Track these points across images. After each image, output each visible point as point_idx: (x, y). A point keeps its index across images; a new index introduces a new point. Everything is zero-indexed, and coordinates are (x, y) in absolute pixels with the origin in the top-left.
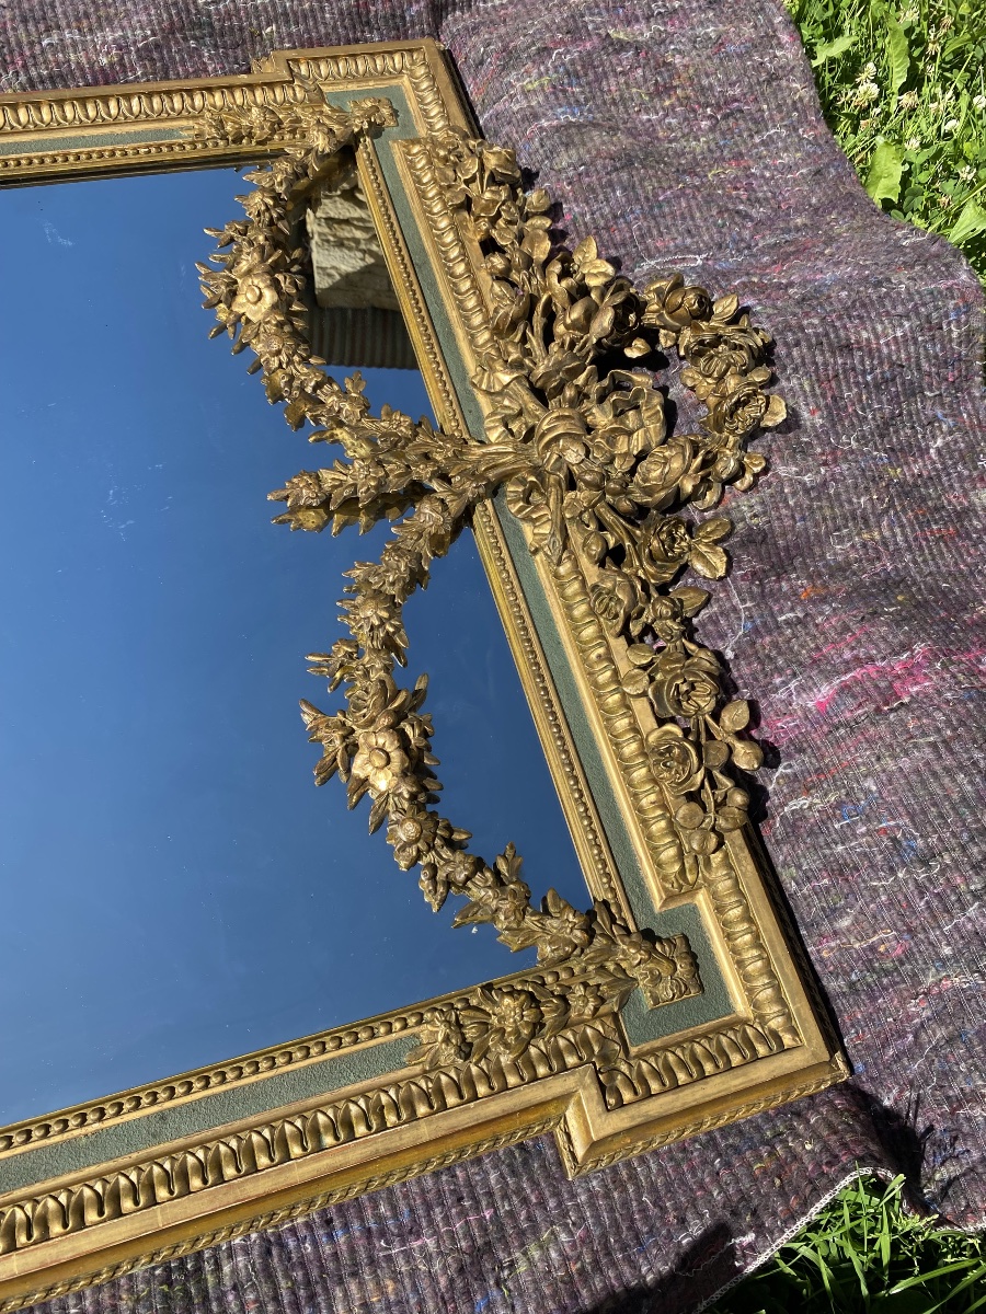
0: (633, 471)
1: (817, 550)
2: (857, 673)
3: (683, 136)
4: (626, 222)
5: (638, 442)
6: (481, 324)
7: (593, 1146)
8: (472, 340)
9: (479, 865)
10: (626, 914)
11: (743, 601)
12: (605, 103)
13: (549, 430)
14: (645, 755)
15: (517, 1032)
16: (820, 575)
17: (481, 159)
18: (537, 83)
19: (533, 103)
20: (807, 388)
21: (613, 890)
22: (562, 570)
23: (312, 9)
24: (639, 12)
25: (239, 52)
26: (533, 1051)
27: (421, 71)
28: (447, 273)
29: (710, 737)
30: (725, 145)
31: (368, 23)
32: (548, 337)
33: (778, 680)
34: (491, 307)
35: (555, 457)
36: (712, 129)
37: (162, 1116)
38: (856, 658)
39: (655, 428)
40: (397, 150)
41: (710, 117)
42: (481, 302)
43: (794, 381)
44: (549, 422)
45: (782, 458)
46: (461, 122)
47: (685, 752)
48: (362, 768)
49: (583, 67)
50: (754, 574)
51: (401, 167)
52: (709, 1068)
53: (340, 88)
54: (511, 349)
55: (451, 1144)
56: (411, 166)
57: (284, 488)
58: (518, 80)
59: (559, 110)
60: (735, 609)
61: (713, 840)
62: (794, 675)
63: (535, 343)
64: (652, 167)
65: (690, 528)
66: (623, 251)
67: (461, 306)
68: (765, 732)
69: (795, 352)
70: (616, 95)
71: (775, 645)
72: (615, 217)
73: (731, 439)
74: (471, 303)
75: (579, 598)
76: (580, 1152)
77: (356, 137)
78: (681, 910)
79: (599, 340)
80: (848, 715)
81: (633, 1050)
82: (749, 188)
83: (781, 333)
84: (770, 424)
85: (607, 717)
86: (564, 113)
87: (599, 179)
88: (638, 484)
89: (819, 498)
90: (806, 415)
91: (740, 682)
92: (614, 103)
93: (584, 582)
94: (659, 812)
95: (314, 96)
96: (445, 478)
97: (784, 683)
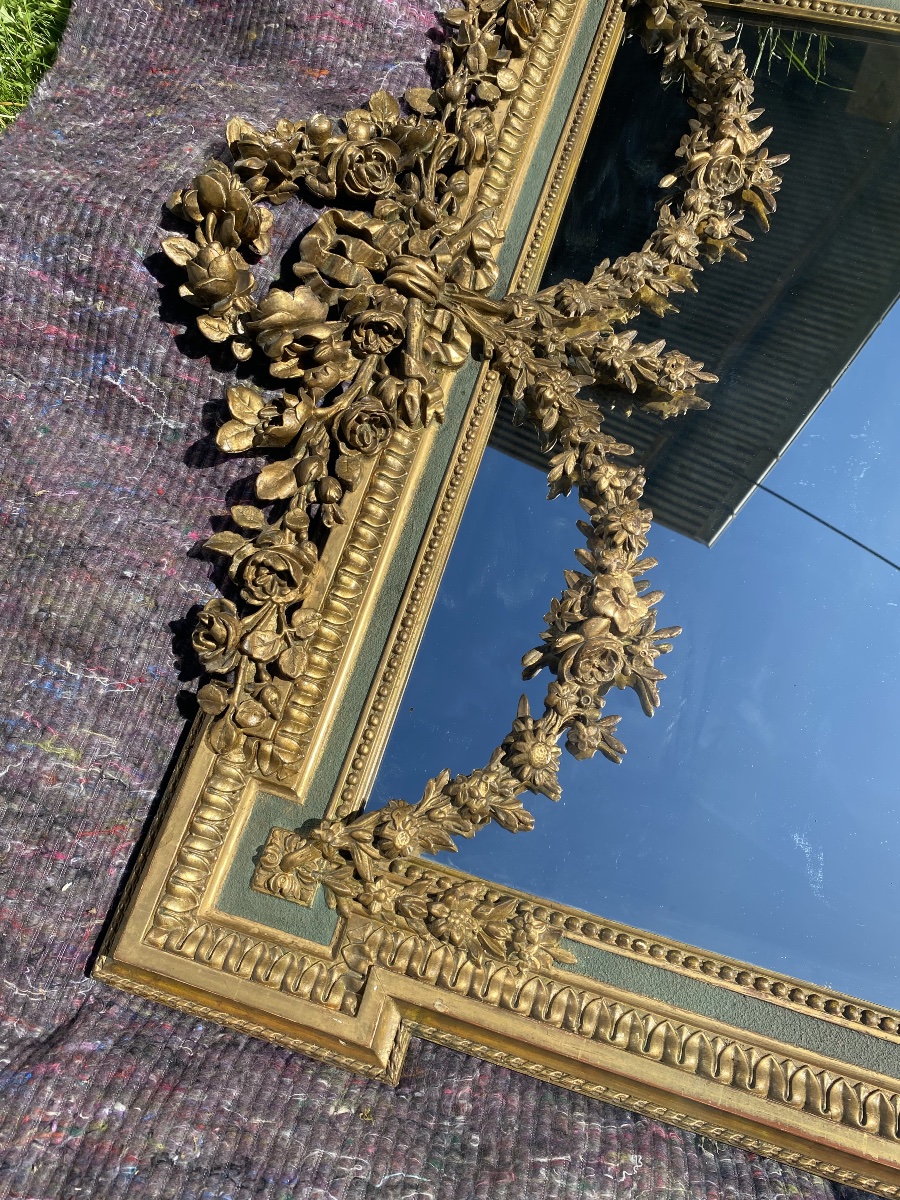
18: (61, 751)
19: (87, 731)
23: (253, 1110)
46: (203, 757)
58: (74, 778)
59: (71, 693)
66: (173, 465)
86: (69, 685)
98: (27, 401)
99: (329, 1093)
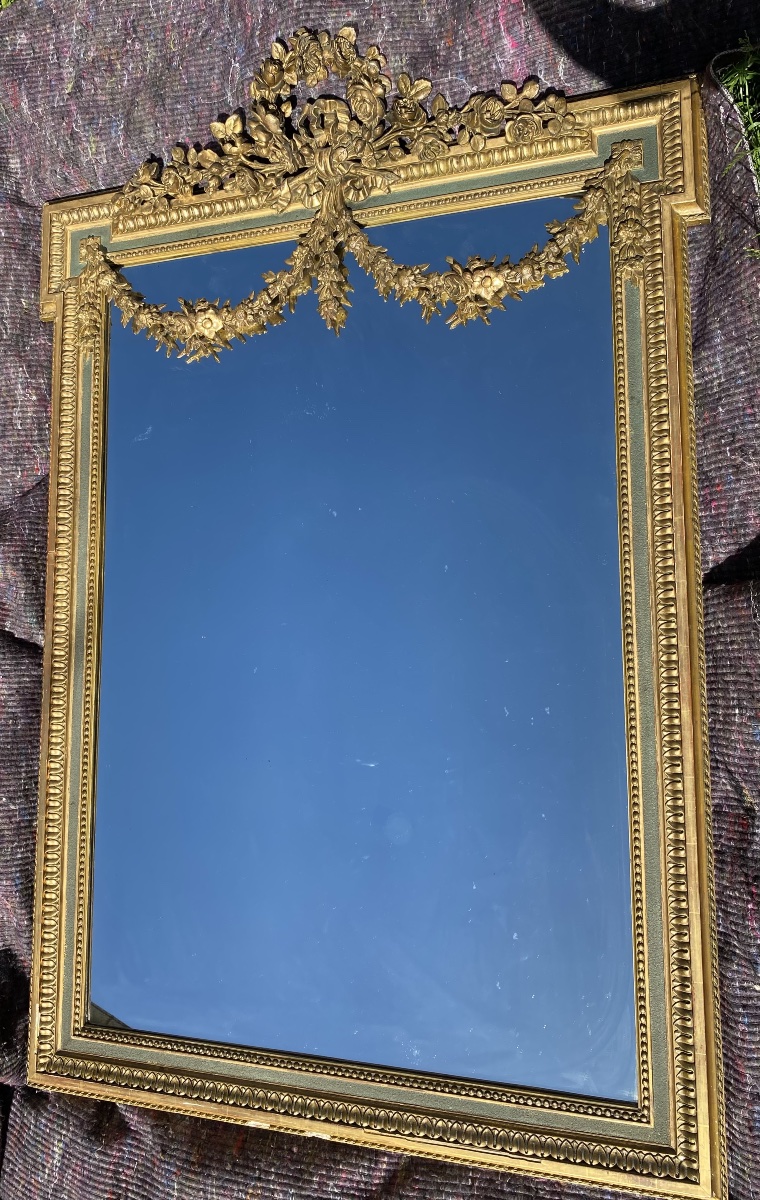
0: (360, 123)
1: (427, 31)
2: (501, 22)
3: (142, 61)
4: (198, 106)
5: (343, 117)
6: (246, 202)
7: (698, 202)
8: (253, 208)
9: (553, 240)
10: (594, 172)
11: (447, 76)
12: (112, 106)
13: (326, 167)
14: (517, 147)
15: (637, 231)
16: (441, 32)
17: (142, 184)
18: (93, 145)
19: (105, 149)
20: (334, 15)
21: (581, 176)
22: (403, 176)
23: (15, 276)
24: (55, 72)
25: (32, 325)
26: (647, 226)
27: (65, 217)
28: (208, 218)
29: (516, 108)
30: (154, 36)
31: (24, 246)
32: (265, 161)
33: (494, 67)
34: (238, 193)
35: (341, 166)
36: (142, 42)
37: (632, 398)
38: (493, 21)
39: (339, 107)
40: (117, 238)
41: (133, 41)
42: (232, 200)
43: (330, 21)
44: (321, 165)
45: (372, 38)
46: (109, 196)
47: (522, 120)
48: (488, 293)
49: (87, 114)
50: (433, 68)
51: (130, 237)
52: (678, 141)
53: (68, 269)
54: (269, 184)
55: (679, 270)
56: (131, 230)
57: (326, 320)
58: (87, 156)
59: (113, 135)
60: (450, 82)
61: (569, 117)
62: (494, 57)
63: (268, 169)
64: (165, 83)
65: (398, 98)
67: (230, 213)
68: (520, 80)
69: (312, 16)
70: (108, 97)
71: (474, 65)
72: (193, 112)
73: (356, 63)
74: (230, 206)
75: (422, 170)
76: (699, 211)
77: (107, 261)
78: (600, 144)
79: (282, 128)
80: (523, 31)
81: (661, 178)
82: (188, 27)
83: (299, 23)
84: (354, 38)
85: (491, 164)
86: (116, 132)
87: (168, 116)
88: (369, 121)
89: (399, 23)
90: (350, 19)
91: (491, 88)
92: (113, 100)
93: (414, 165)
94: (548, 144)
95: (74, 282)
96: (335, 234)
97: (497, 64)
98: (222, 31)
99: (30, 298)
